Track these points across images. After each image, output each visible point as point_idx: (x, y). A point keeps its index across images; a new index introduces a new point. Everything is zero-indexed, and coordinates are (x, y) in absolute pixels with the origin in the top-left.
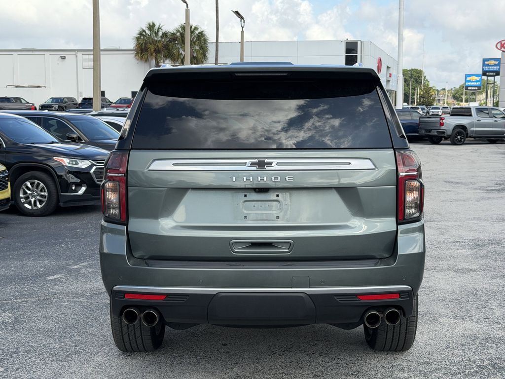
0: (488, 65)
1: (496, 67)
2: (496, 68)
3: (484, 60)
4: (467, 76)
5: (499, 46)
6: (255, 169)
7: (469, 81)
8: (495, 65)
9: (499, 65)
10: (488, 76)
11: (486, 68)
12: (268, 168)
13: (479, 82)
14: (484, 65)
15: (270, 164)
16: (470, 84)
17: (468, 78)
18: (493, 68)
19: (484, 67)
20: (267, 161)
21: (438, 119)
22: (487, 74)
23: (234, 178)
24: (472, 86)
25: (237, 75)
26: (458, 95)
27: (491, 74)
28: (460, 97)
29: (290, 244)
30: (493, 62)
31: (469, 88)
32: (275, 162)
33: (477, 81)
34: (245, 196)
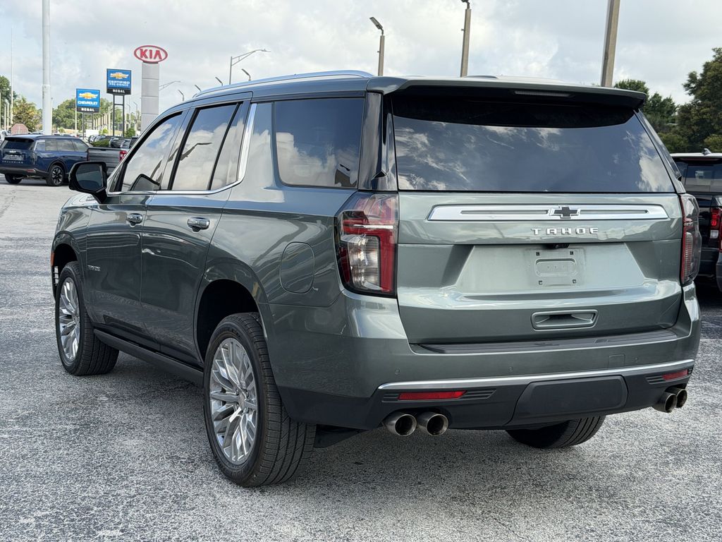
0: (114, 79)
1: (125, 82)
2: (126, 84)
3: (109, 71)
4: (79, 91)
5: (138, 53)
6: (558, 218)
7: (83, 99)
8: (124, 79)
9: (129, 79)
10: (115, 94)
11: (112, 83)
12: (573, 218)
13: (95, 101)
14: (108, 78)
15: (575, 212)
16: (83, 103)
17: (81, 95)
18: (121, 84)
19: (109, 81)
20: (571, 208)
21: (118, 152)
22: (114, 91)
23: (536, 230)
24: (87, 107)
25: (517, 93)
26: (60, 118)
27: (119, 91)
28: (63, 121)
29: (594, 314)
30: (121, 75)
31: (82, 109)
32: (579, 208)
33: (93, 100)
34: (538, 254)
